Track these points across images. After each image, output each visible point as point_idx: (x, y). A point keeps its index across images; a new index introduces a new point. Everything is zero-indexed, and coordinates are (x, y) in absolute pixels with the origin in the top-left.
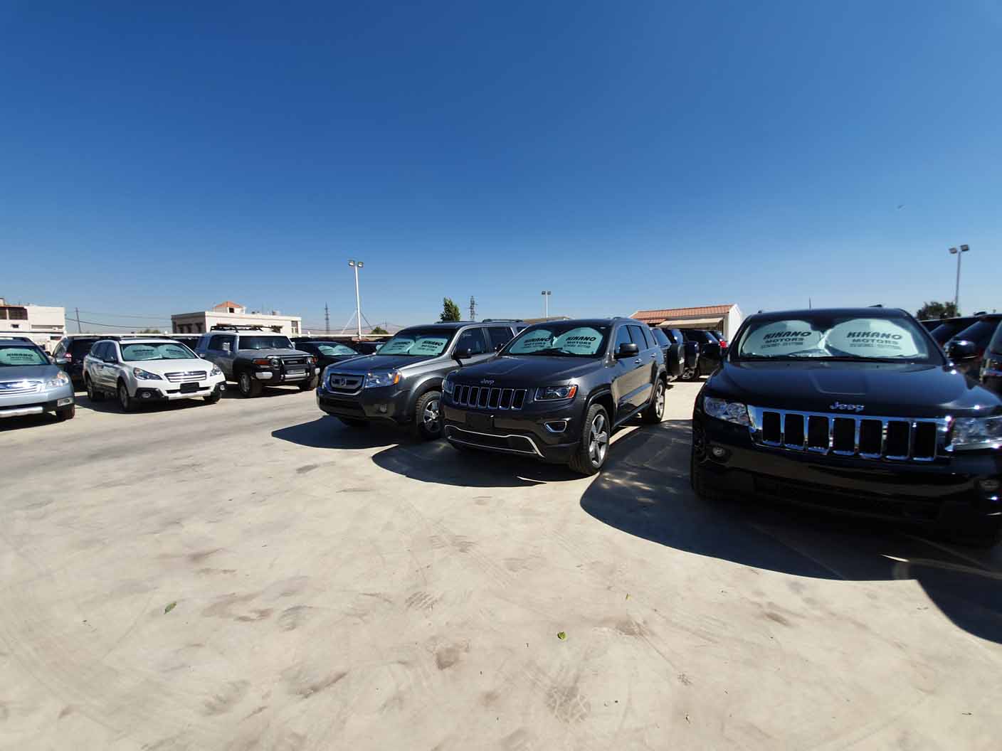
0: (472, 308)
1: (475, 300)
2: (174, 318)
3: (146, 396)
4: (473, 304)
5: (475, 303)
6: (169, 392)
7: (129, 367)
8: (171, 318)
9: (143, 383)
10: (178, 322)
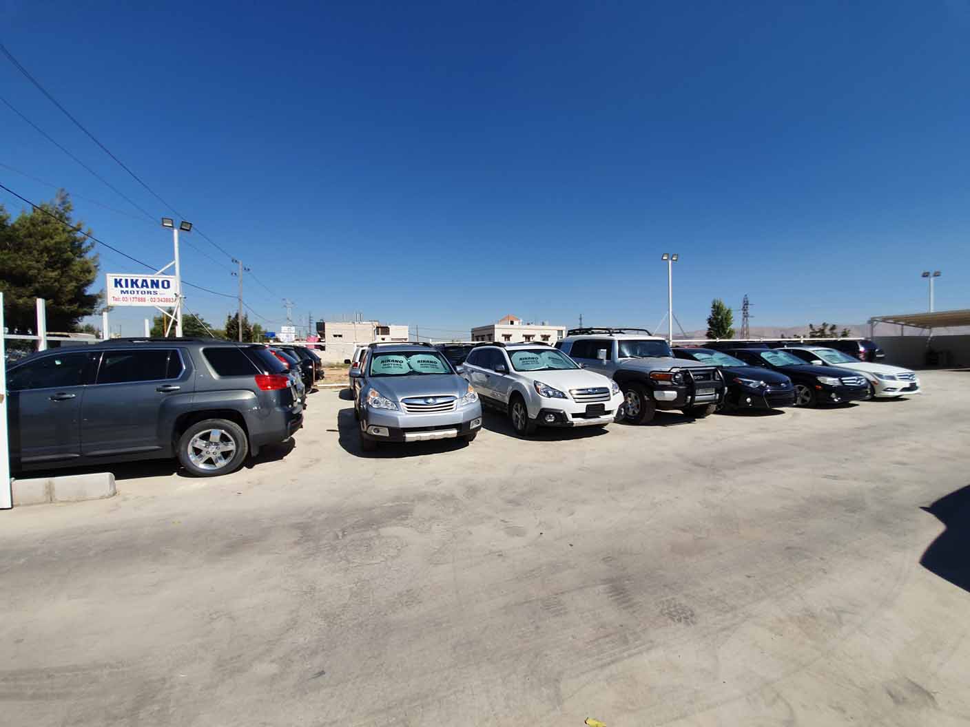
0: (745, 309)
1: (749, 299)
2: (474, 331)
3: (550, 419)
4: (746, 304)
5: (750, 303)
6: (574, 416)
7: (527, 380)
8: (470, 330)
9: (549, 403)
10: (476, 334)
